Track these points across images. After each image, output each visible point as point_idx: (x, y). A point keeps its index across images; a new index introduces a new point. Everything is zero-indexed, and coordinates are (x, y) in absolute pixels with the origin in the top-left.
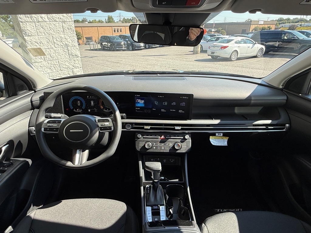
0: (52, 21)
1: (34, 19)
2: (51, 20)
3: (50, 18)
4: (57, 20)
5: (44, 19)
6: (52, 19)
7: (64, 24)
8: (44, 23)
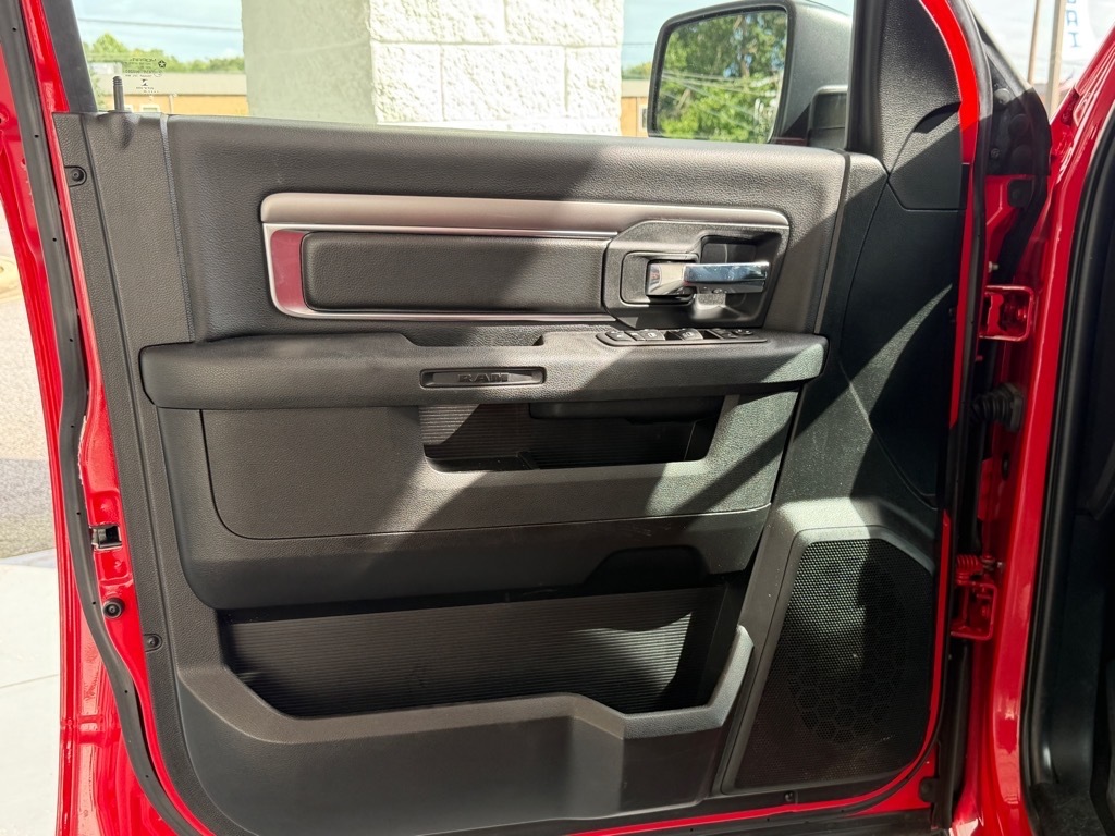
0: (521, 39)
1: (442, 28)
2: (521, 34)
3: (515, 25)
4: (547, 36)
5: (487, 27)
6: (525, 29)
7: (572, 63)
8: (487, 47)
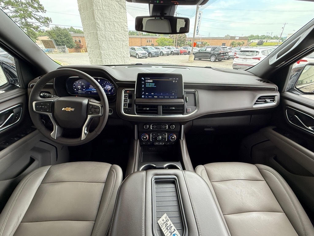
4: (120, 40)
6: (117, 39)
7: (123, 43)
8: (112, 41)
